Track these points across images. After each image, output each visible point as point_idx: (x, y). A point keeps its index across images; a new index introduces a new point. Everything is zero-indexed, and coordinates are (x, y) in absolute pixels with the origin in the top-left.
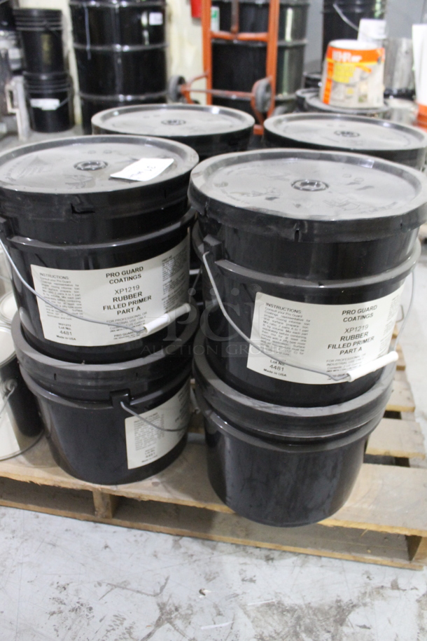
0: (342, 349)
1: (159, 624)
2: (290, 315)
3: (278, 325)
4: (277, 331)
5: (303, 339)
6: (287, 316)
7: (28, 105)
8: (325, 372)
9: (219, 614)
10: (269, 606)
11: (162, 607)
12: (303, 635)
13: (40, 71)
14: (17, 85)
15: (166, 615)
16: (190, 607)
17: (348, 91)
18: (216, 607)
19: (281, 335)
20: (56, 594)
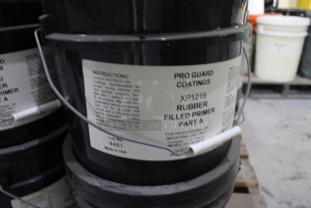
0: (181, 120)
2: (117, 81)
3: (107, 94)
4: (108, 102)
5: (136, 109)
6: (115, 83)
8: (166, 147)
19: (113, 107)
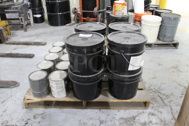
1: (101, 124)
7: (33, 16)
9: (111, 121)
10: (121, 118)
11: (100, 121)
12: (128, 122)
13: (36, 8)
14: (30, 12)
15: (101, 122)
16: (106, 120)
17: (119, 12)
18: (111, 120)
20: (79, 122)
